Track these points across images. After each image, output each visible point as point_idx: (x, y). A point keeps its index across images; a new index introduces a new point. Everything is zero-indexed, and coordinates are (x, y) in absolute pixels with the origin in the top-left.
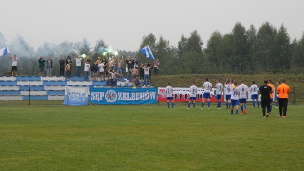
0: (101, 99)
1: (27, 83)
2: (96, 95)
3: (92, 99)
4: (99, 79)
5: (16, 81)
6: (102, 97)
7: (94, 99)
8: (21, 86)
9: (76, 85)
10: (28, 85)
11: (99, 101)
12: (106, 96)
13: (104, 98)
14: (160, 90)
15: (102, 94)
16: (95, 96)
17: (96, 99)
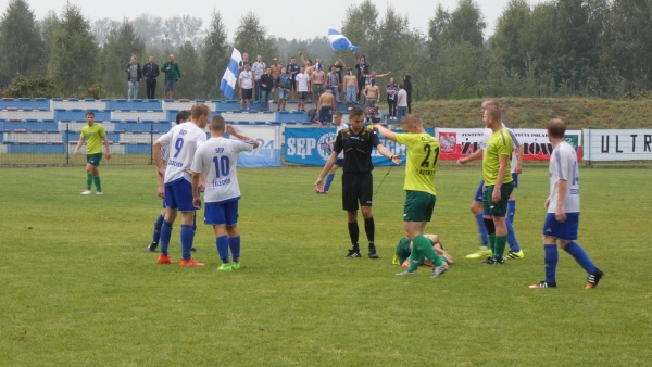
0: (309, 153)
1: (134, 116)
2: (299, 145)
3: (289, 153)
4: (292, 108)
5: (107, 111)
6: (312, 150)
7: (293, 154)
8: (118, 122)
9: (242, 120)
10: (136, 119)
11: (304, 157)
12: (319, 146)
13: (314, 151)
14: (441, 134)
15: (311, 143)
16: (296, 146)
17: (299, 154)
